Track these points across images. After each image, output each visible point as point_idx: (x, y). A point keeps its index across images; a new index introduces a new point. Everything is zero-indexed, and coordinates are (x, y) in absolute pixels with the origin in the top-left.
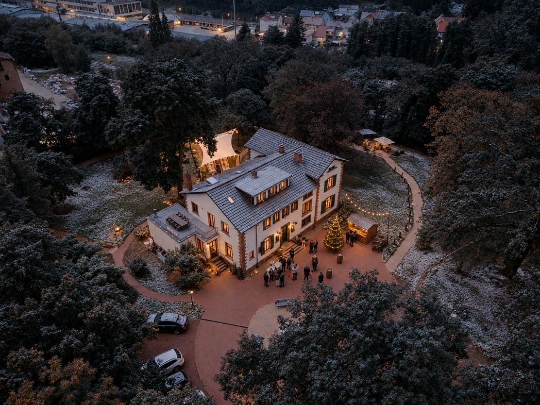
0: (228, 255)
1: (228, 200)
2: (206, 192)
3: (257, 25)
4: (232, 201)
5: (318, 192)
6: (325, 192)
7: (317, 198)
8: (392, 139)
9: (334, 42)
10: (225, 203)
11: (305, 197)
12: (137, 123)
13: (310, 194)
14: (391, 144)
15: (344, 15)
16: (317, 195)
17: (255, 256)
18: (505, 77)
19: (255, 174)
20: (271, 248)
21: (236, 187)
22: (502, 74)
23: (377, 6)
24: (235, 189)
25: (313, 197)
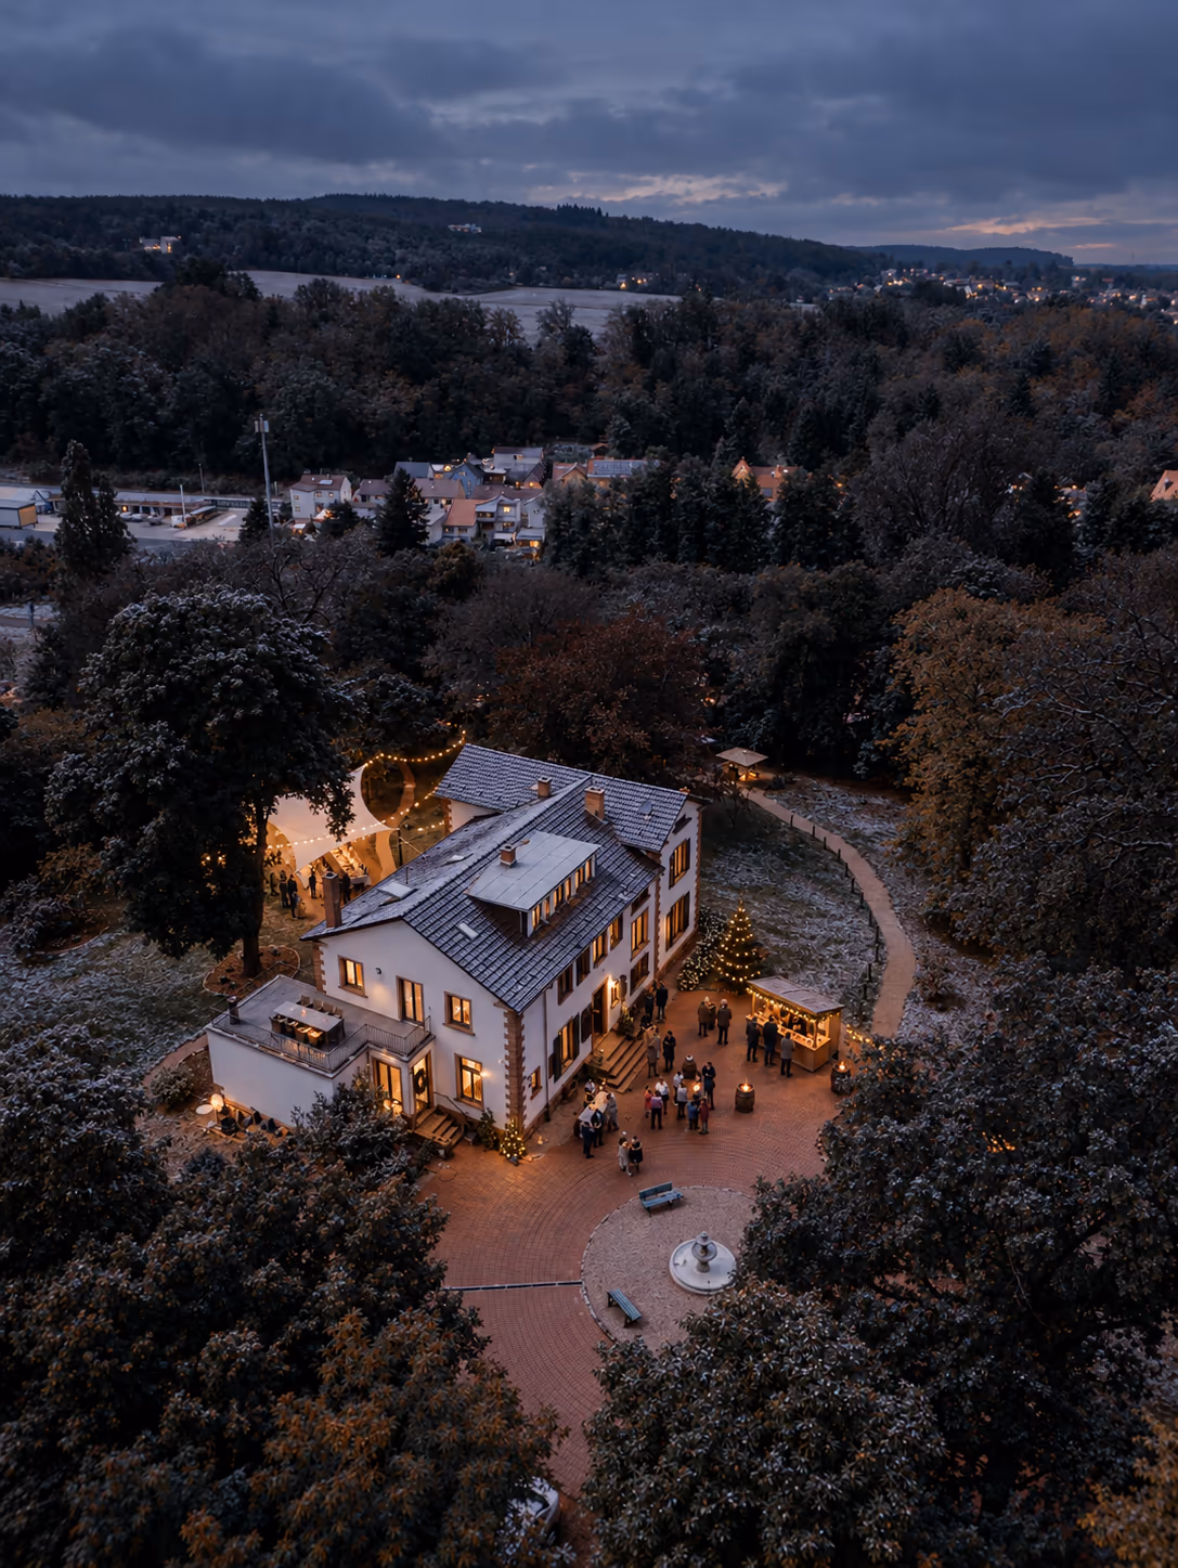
0: (463, 1096)
1: (460, 932)
2: (400, 918)
3: (283, 504)
4: (472, 934)
5: (658, 888)
6: (670, 887)
7: (658, 905)
8: (759, 750)
9: (498, 536)
10: (456, 940)
11: (636, 905)
12: (161, 760)
13: (645, 895)
14: (759, 763)
15: (508, 470)
16: (658, 896)
17: (543, 1083)
18: (991, 577)
19: (510, 860)
20: (575, 1058)
21: (470, 897)
22: (982, 573)
23: (587, 448)
24: (468, 902)
25: (650, 903)
